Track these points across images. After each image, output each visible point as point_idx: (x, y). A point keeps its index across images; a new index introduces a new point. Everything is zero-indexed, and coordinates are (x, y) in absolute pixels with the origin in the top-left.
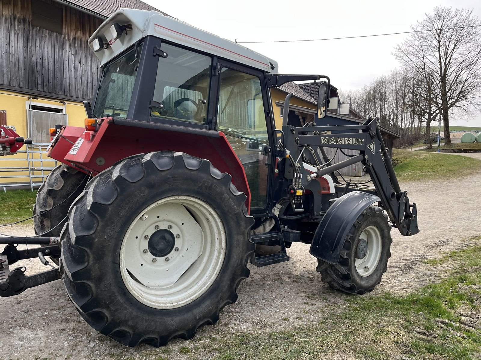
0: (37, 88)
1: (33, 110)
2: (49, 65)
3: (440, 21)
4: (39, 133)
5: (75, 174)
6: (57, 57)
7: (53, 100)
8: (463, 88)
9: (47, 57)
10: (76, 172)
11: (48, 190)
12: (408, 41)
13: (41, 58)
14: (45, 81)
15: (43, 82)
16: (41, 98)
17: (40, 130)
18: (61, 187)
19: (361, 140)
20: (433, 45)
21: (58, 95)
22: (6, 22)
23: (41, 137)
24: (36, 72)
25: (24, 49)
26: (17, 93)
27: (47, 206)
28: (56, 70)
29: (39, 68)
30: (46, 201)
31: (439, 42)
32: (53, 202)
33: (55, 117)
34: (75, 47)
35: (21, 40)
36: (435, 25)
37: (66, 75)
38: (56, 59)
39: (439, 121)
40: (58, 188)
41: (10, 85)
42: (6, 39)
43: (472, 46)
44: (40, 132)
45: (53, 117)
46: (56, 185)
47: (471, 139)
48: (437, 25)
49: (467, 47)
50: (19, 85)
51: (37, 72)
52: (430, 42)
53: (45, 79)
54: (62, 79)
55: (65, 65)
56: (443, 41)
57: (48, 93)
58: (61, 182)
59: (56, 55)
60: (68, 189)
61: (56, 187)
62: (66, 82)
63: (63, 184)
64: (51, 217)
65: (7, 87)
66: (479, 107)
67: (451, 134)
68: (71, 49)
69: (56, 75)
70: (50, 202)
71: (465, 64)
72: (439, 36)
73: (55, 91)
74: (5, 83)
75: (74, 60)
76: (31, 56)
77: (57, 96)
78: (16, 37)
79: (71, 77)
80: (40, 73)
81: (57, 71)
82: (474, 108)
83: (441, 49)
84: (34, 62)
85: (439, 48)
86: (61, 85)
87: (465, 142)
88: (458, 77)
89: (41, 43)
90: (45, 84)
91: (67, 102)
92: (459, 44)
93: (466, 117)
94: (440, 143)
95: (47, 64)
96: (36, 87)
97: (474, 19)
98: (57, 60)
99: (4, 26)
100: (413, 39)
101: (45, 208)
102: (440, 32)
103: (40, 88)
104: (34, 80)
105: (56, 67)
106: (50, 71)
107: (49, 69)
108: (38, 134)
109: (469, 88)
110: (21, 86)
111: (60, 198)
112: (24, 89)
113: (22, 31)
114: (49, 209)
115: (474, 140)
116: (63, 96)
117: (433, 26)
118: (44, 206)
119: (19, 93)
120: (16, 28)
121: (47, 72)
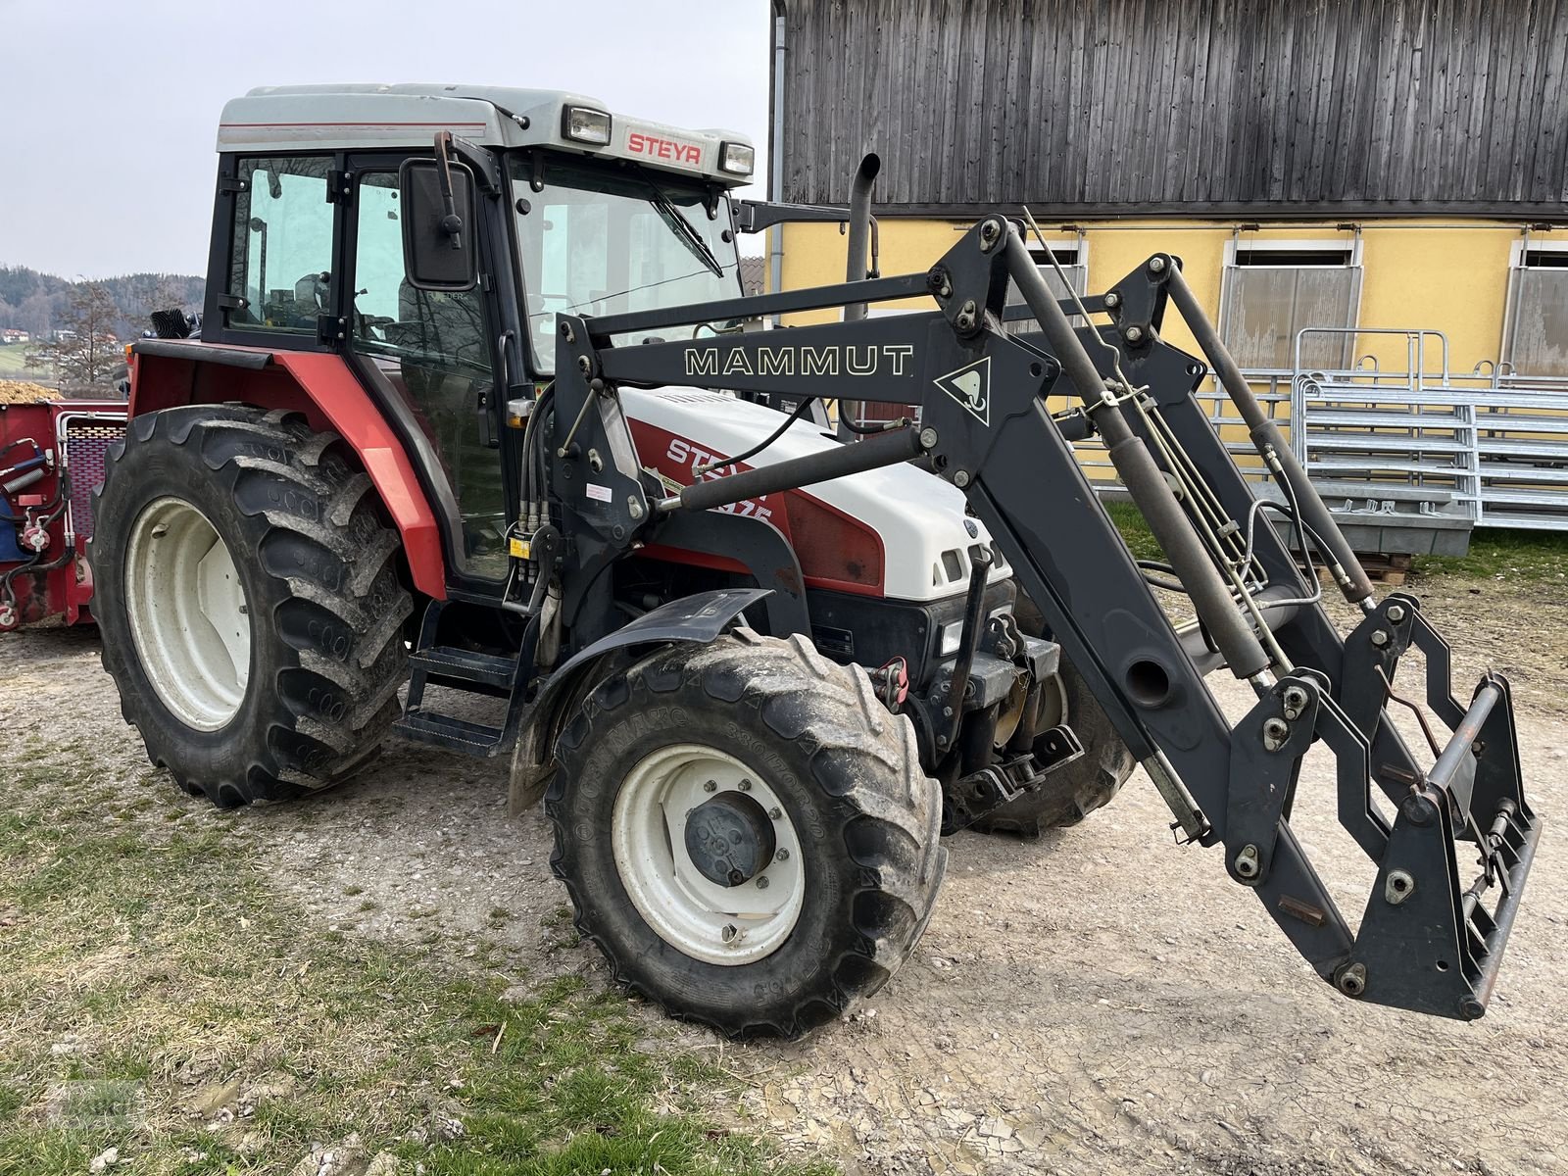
0: (1266, 192)
1: (1242, 267)
2: (1320, 110)
4: (1252, 335)
6: (1353, 72)
7: (1319, 225)
9: (1315, 83)
13: (1295, 93)
14: (1297, 167)
15: (1288, 172)
16: (1277, 225)
17: (1257, 328)
19: (898, 351)
21: (1339, 205)
22: (1190, 8)
23: (1256, 349)
24: (1270, 143)
25: (1237, 78)
26: (1201, 219)
28: (1342, 121)
29: (1282, 126)
33: (1315, 279)
34: (1430, 19)
35: (1231, 50)
37: (1381, 127)
38: (1347, 82)
41: (1181, 199)
42: (1186, 63)
44: (1257, 334)
45: (1307, 281)
50: (1209, 196)
51: (1275, 141)
53: (1297, 159)
54: (1363, 144)
55: (1382, 93)
57: (1304, 204)
59: (1349, 67)
62: (1378, 155)
65: (1171, 207)
68: (1414, 34)
69: (1340, 138)
73: (1331, 191)
74: (1168, 196)
75: (1422, 68)
76: (1259, 94)
77: (1336, 208)
78: (1217, 44)
79: (1399, 132)
80: (1282, 143)
81: (1346, 122)
84: (1268, 111)
86: (1357, 167)
89: (1296, 44)
90: (1295, 176)
91: (1364, 224)
95: (1313, 109)
96: (1264, 190)
98: (1351, 84)
99: (1184, 21)
103: (1276, 192)
104: (1260, 167)
105: (1344, 110)
106: (1321, 129)
107: (1319, 121)
108: (1249, 339)
110: (1216, 196)
112: (1224, 204)
113: (1239, 20)
116: (1360, 205)
119: (1206, 220)
120: (1221, 18)
121: (1311, 133)
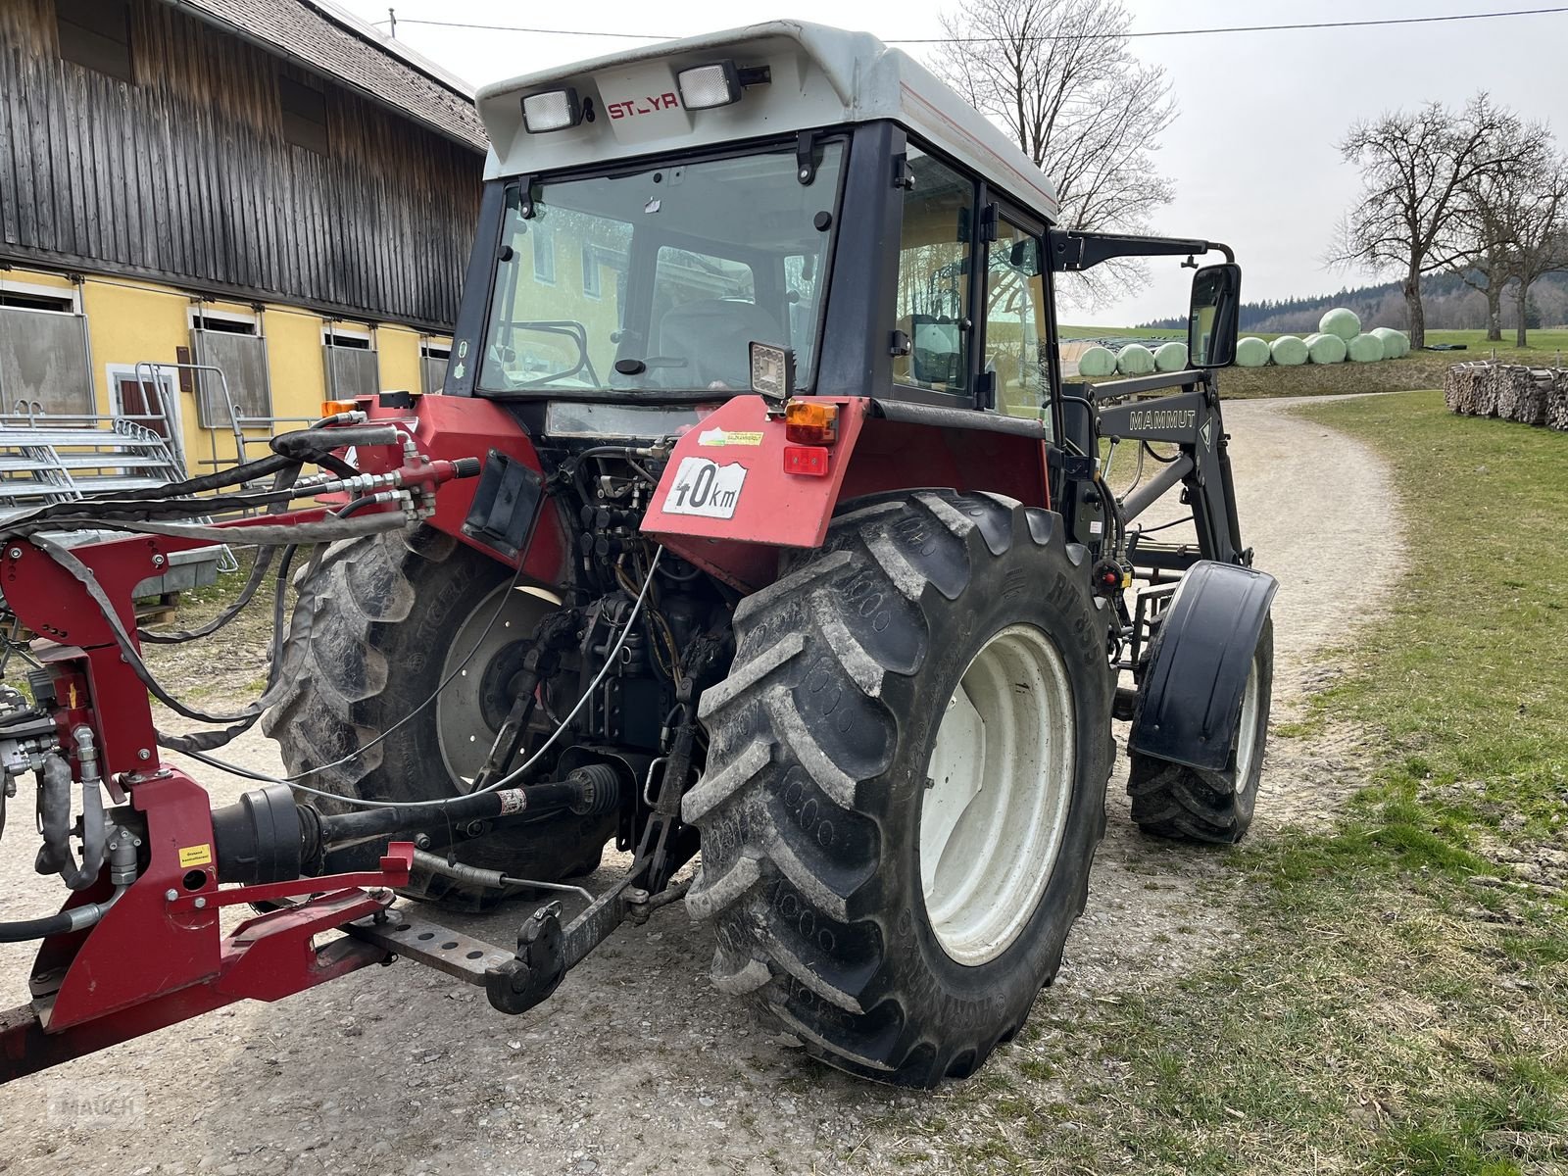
3: (1023, 7)
5: (445, 563)
8: (1085, 215)
10: (447, 554)
11: (368, 626)
12: (932, 64)
18: (408, 610)
20: (1005, 84)
27: (368, 681)
30: (360, 664)
31: (1020, 74)
32: (387, 666)
36: (1006, 17)
39: (1020, 314)
40: (398, 614)
43: (1109, 89)
46: (387, 607)
47: (1106, 367)
48: (1013, 17)
49: (1095, 92)
52: (993, 72)
56: (1029, 69)
58: (405, 594)
60: (427, 617)
61: (388, 611)
63: (413, 602)
64: (382, 720)
66: (1124, 273)
67: (1063, 348)
70: (376, 668)
71: (1090, 144)
72: (1019, 54)
82: (1112, 276)
83: (1025, 95)
85: (1019, 91)
87: (1089, 373)
88: (1070, 182)
92: (1072, 82)
93: (1089, 301)
94: (1024, 376)
97: (1112, 7)
100: (945, 59)
101: (359, 690)
102: (1022, 42)
109: (1098, 216)
111: (408, 649)
114: (376, 693)
115: (1114, 367)
117: (1002, 21)
118: (356, 684)
